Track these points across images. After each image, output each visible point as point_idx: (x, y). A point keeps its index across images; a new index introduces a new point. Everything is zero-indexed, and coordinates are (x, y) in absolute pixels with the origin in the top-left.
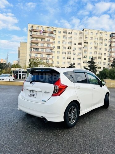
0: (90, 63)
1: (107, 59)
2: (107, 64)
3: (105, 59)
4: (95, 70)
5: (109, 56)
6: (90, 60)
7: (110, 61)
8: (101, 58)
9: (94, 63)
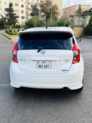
0: (9, 11)
1: (24, 6)
2: (25, 13)
3: (22, 6)
4: (16, 20)
5: (26, 3)
6: (8, 7)
7: (28, 9)
8: (17, 5)
9: (13, 11)
